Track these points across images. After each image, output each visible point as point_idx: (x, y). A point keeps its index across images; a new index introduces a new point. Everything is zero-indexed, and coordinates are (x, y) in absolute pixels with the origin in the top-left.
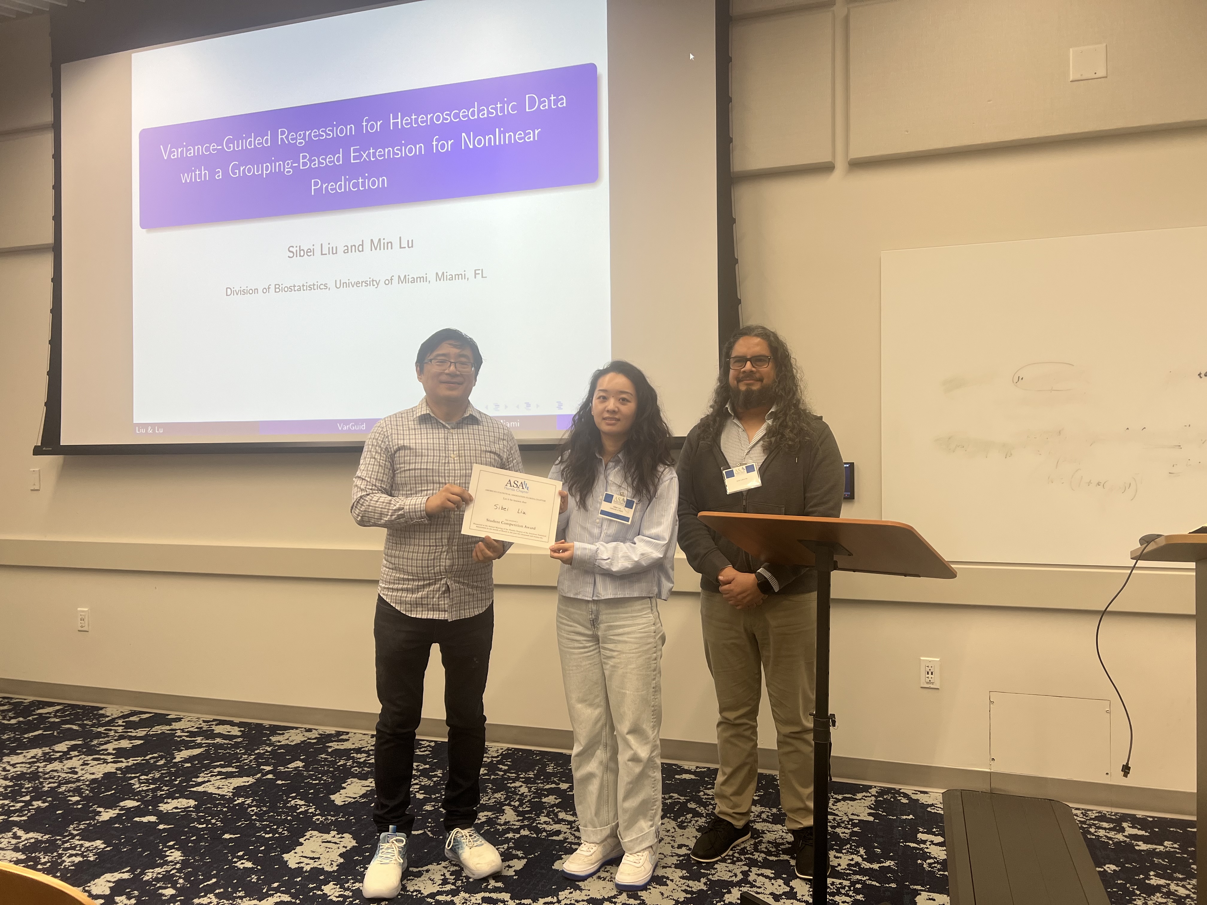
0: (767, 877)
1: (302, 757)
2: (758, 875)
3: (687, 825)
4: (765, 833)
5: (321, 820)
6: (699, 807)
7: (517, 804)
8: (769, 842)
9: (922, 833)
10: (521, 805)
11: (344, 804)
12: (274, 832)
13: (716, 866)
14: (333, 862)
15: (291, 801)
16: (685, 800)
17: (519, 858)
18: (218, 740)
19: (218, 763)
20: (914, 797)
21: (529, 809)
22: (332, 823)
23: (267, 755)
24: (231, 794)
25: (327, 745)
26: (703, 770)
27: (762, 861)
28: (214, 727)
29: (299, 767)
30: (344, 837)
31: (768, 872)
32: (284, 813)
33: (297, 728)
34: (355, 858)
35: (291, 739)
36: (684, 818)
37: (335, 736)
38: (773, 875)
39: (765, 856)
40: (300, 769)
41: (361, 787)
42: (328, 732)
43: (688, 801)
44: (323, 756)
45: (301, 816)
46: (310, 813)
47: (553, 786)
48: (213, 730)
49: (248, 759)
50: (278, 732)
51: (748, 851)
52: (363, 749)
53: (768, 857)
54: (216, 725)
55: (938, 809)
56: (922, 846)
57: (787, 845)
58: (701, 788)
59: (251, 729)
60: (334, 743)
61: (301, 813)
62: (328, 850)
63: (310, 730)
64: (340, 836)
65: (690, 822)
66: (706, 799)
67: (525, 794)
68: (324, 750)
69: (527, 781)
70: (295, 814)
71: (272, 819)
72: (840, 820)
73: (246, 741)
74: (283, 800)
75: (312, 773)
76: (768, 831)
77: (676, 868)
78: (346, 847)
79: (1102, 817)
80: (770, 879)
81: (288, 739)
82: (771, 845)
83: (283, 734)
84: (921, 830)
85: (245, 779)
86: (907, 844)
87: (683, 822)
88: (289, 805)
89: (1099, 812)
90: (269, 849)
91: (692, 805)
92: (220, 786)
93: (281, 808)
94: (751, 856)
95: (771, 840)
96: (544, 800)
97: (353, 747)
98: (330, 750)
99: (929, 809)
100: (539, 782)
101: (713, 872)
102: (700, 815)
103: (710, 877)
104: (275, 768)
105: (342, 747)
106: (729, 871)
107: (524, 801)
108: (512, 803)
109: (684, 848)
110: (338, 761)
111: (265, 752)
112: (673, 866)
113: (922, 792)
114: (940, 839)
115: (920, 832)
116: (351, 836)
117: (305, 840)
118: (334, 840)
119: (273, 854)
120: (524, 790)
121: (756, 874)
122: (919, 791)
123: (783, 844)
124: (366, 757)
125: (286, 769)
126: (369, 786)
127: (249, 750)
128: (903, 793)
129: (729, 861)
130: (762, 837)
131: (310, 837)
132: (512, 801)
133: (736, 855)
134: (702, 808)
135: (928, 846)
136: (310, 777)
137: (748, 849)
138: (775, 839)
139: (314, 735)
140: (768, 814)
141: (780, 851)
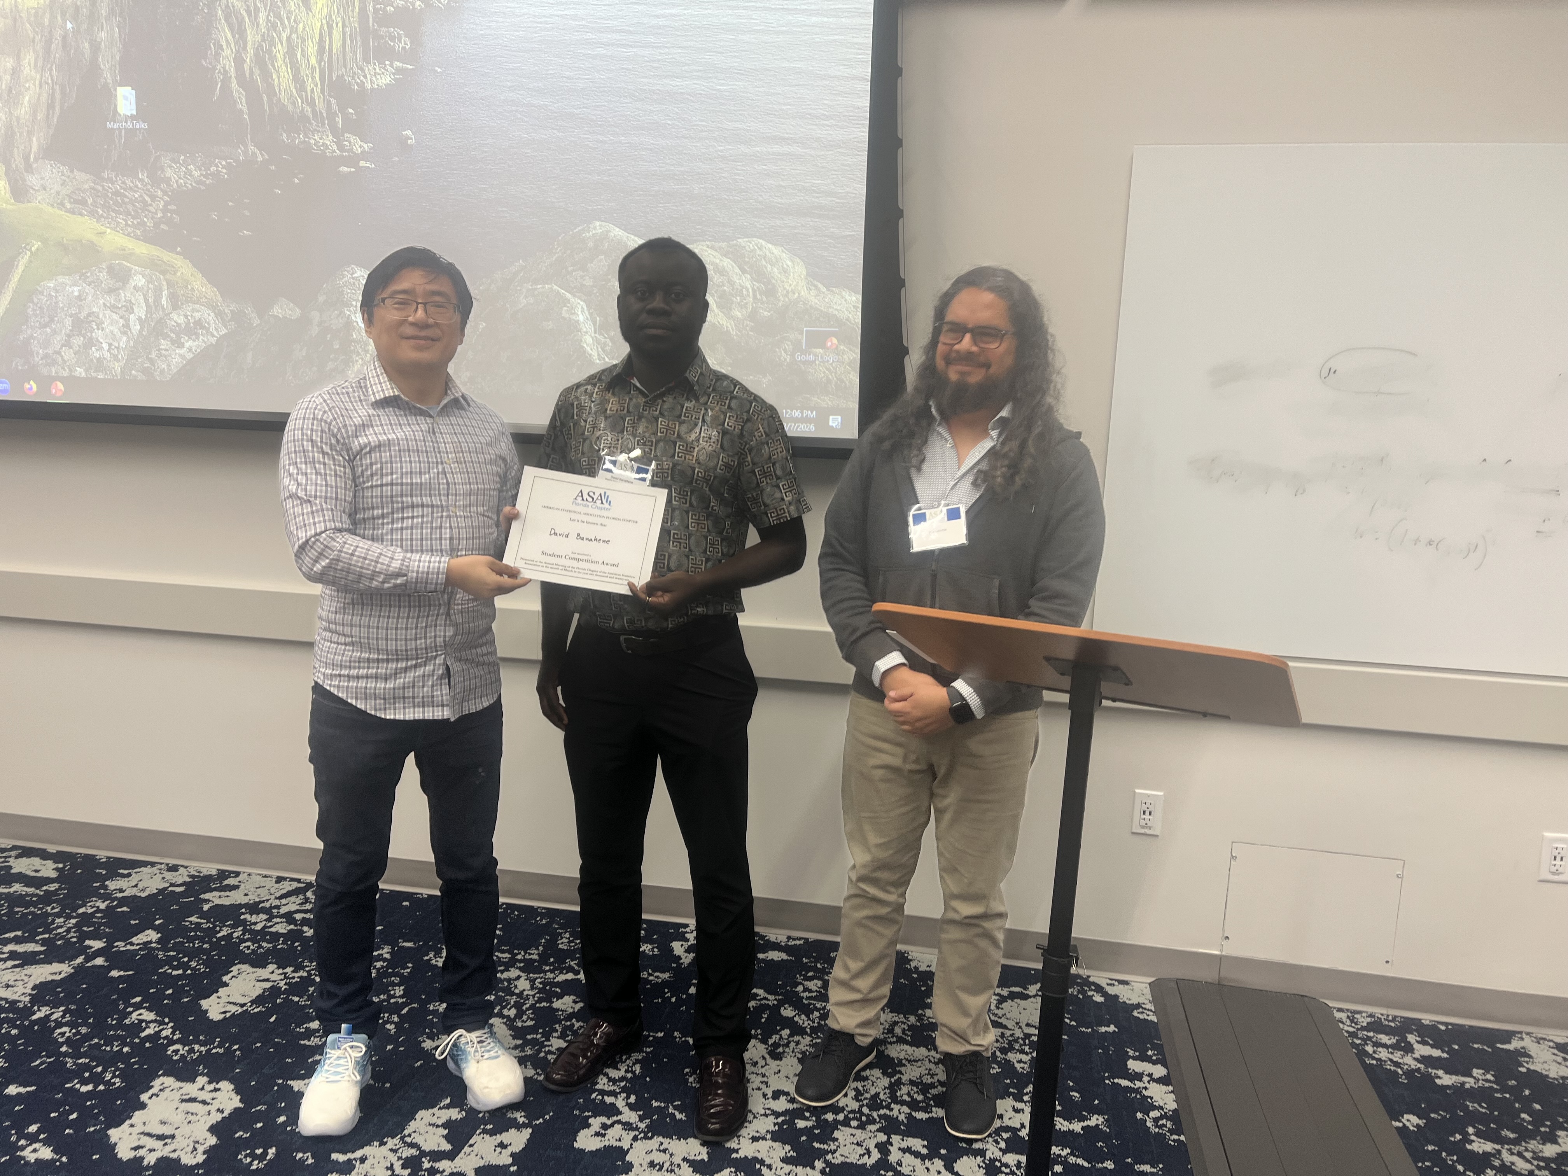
0: (917, 1154)
1: (157, 922)
2: (904, 1151)
3: (784, 1052)
4: (904, 1065)
5: (181, 1052)
6: (799, 1015)
7: (513, 1012)
8: (912, 1083)
9: (1135, 1058)
10: (519, 1015)
11: (225, 1019)
12: (97, 1079)
13: (836, 1134)
14: (197, 1146)
15: (131, 1013)
16: (775, 1002)
17: (519, 1127)
18: (17, 888)
19: (12, 935)
20: (1111, 991)
21: (532, 1023)
22: (202, 1059)
23: (98, 918)
24: (27, 999)
25: (202, 896)
26: (798, 942)
27: (905, 1121)
28: (12, 862)
29: (151, 942)
30: (219, 1090)
31: (917, 1144)
32: (117, 1038)
33: (153, 864)
34: (237, 1135)
35: (141, 886)
36: (778, 1036)
37: (217, 879)
38: (924, 1151)
39: (909, 1111)
40: (153, 945)
41: (254, 983)
42: (205, 872)
43: (781, 1003)
44: (193, 919)
45: (147, 1045)
46: (165, 1038)
47: (570, 976)
48: (10, 867)
49: (64, 926)
50: (121, 871)
51: (882, 1101)
52: (262, 905)
53: (913, 1113)
54: (17, 857)
55: (1148, 1013)
56: (1138, 1084)
57: (939, 1087)
58: (799, 979)
59: (74, 867)
60: (215, 893)
61: (148, 1038)
62: (190, 1117)
63: (174, 868)
64: (212, 1087)
65: (787, 1045)
66: (808, 998)
67: (525, 993)
68: (195, 908)
69: (529, 967)
70: (137, 1040)
71: (96, 1053)
72: (1012, 1035)
73: (64, 889)
74: (118, 1011)
75: (172, 953)
76: (907, 1060)
77: (774, 1139)
78: (222, 1112)
79: (1376, 1026)
80: (923, 1158)
81: (136, 886)
82: (915, 1089)
83: (129, 875)
84: (1131, 1053)
85: (56, 967)
86: (1116, 1081)
87: (776, 1045)
88: (127, 1021)
89: (1371, 1016)
90: (87, 1117)
91: (788, 1012)
92: (10, 983)
93: (112, 1027)
94: (888, 1112)
95: (914, 1079)
96: (557, 1004)
97: (245, 900)
98: (206, 907)
99: (1135, 1014)
100: (547, 968)
101: (833, 1147)
102: (801, 1031)
103: (829, 1157)
104: (110, 945)
105: (226, 902)
106: (858, 1144)
107: (524, 1008)
108: (505, 1012)
109: (783, 1098)
110: (218, 928)
111: (95, 912)
112: (769, 1136)
113: (1121, 982)
114: (1159, 1071)
115: (1130, 1057)
116: (232, 1087)
117: (150, 1098)
118: (202, 1096)
119: (92, 1129)
120: (523, 985)
121: (900, 1149)
122: (1116, 980)
123: (932, 1086)
124: (265, 920)
125: (129, 947)
126: (267, 980)
127: (68, 907)
128: (1094, 984)
129: (854, 1123)
130: (901, 1073)
131: (161, 1090)
132: (505, 1007)
133: (865, 1110)
134: (803, 1017)
135: (1147, 1085)
136: (169, 961)
137: (882, 1096)
138: (921, 1077)
139: (181, 876)
140: (903, 1026)
141: (930, 1099)
